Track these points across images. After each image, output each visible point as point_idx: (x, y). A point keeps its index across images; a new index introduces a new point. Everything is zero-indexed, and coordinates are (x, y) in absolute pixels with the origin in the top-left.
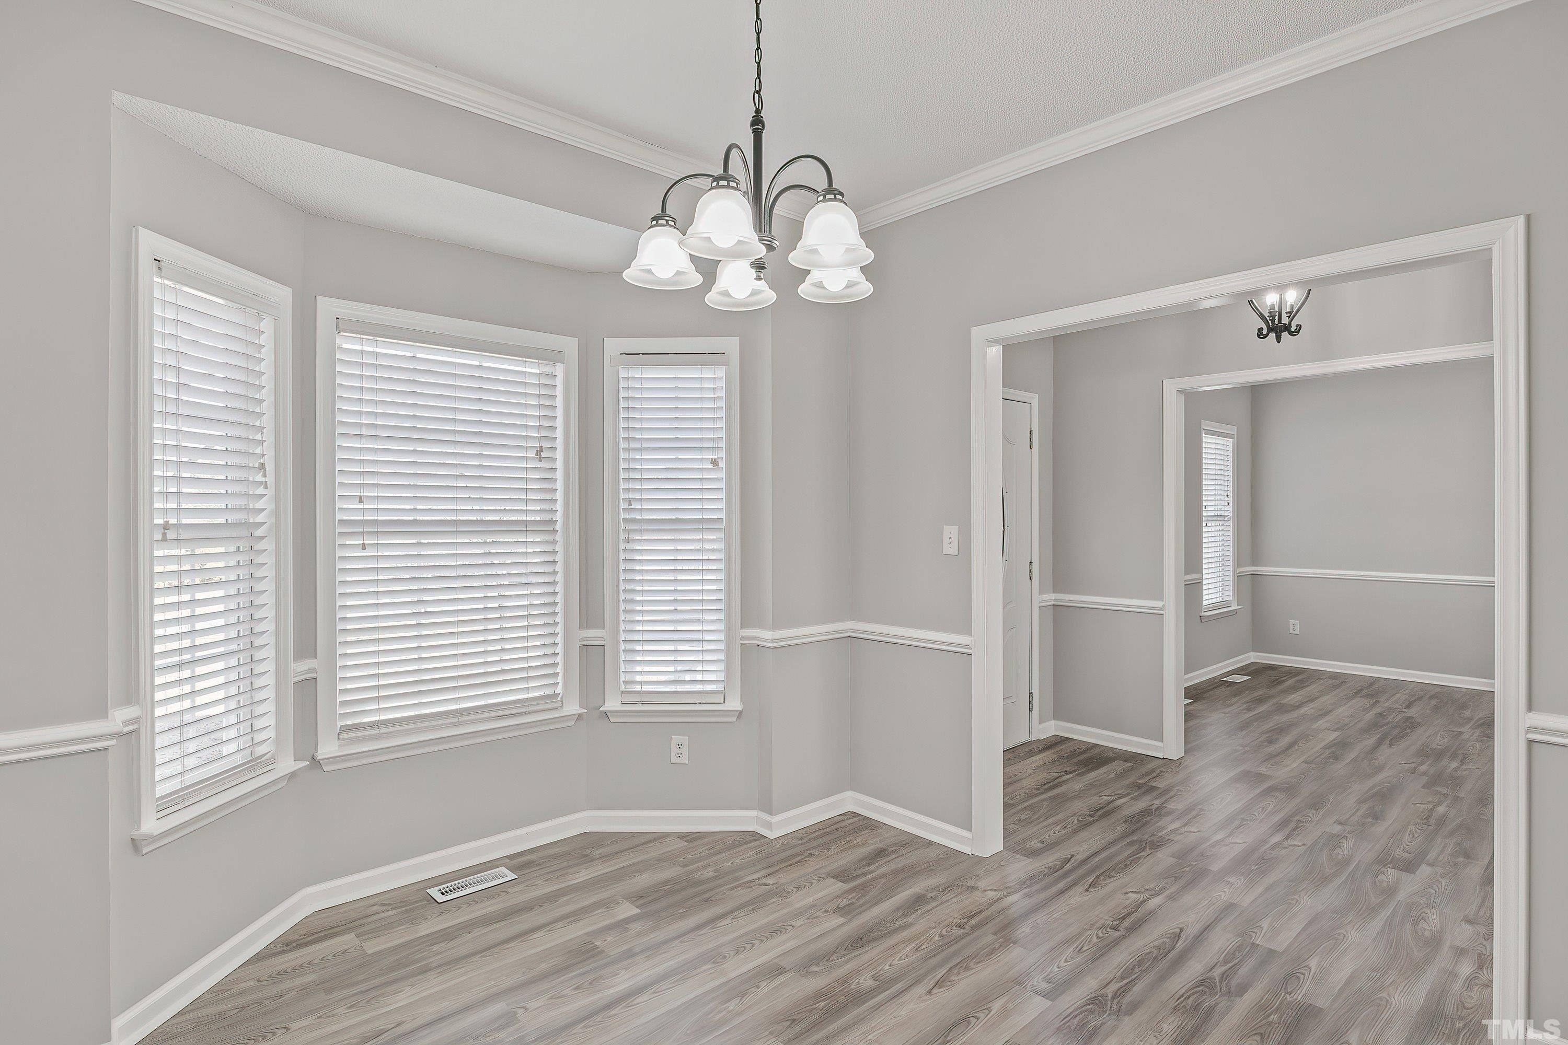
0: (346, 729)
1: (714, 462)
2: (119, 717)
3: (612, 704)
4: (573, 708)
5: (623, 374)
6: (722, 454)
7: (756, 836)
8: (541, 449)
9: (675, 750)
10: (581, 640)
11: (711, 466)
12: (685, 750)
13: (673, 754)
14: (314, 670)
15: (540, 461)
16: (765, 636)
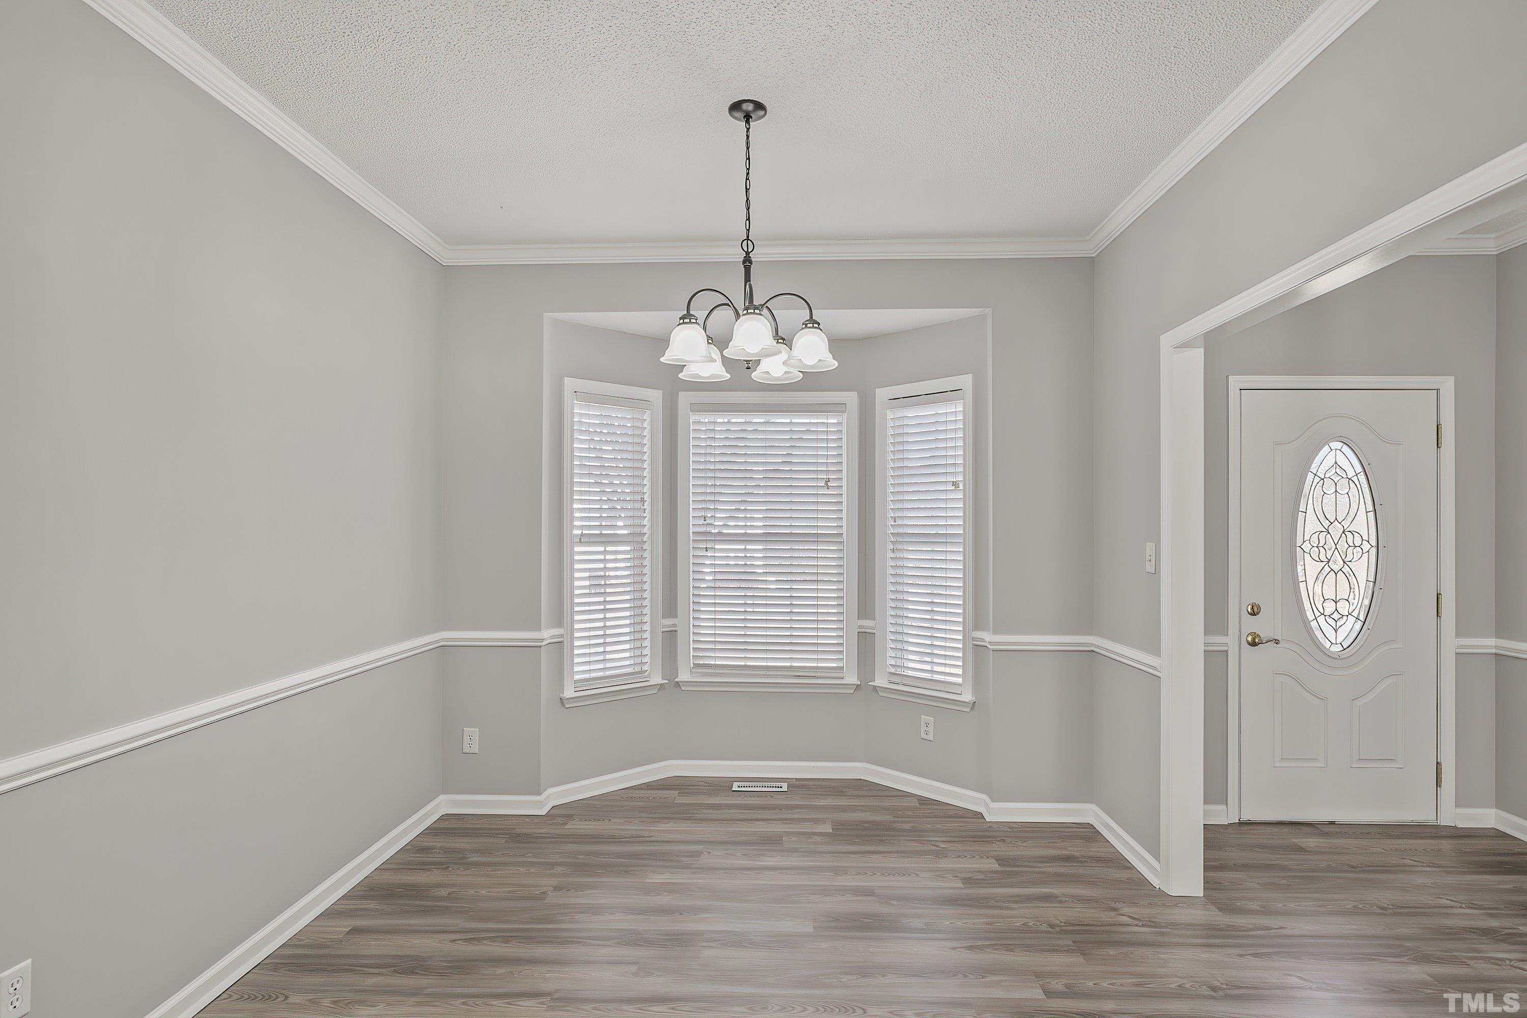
0: (697, 666)
1: (955, 484)
2: (547, 634)
3: (880, 681)
4: (852, 679)
5: (890, 415)
6: (960, 478)
7: (980, 815)
8: (828, 480)
9: (923, 728)
10: (860, 627)
11: (953, 488)
12: (931, 729)
13: (922, 731)
14: (675, 625)
15: (828, 488)
16: (987, 637)
